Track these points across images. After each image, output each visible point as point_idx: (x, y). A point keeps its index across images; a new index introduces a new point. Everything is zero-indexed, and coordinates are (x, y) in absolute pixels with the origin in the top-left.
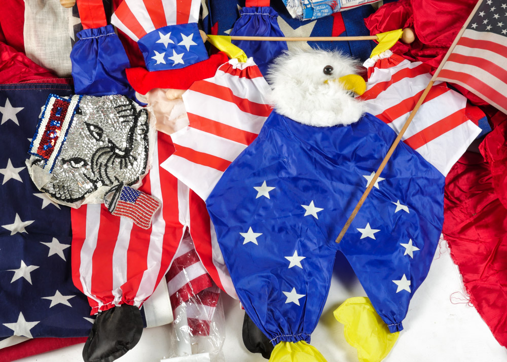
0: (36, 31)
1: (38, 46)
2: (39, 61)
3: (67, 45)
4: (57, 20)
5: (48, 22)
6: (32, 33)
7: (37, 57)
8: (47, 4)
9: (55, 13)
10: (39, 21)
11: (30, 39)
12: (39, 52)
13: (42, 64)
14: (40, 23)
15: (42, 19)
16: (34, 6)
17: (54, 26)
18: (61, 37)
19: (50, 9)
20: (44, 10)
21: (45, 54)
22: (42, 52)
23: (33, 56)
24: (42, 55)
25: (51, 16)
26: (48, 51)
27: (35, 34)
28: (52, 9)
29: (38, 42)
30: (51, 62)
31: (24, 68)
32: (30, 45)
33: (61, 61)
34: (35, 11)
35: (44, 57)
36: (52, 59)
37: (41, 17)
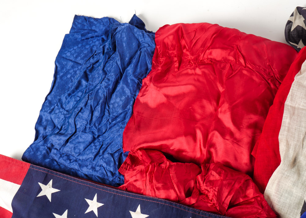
0: (279, 182)
1: (276, 193)
2: (271, 203)
3: (299, 204)
4: (298, 179)
5: (292, 179)
6: (276, 182)
7: (271, 200)
8: (297, 166)
9: (299, 174)
10: (285, 176)
11: (273, 185)
12: (275, 198)
13: (273, 206)
14: (285, 177)
15: (289, 176)
16: (288, 165)
17: (295, 184)
18: (297, 195)
19: (297, 170)
20: (293, 170)
21: (279, 202)
22: (277, 199)
23: (269, 197)
24: (276, 200)
25: (296, 176)
26: (282, 200)
27: (278, 184)
28: (299, 170)
29: (278, 190)
30: (280, 209)
31: (260, 210)
32: (270, 190)
33: (288, 212)
34: (286, 169)
35: (277, 203)
36: (282, 207)
37: (288, 174)
